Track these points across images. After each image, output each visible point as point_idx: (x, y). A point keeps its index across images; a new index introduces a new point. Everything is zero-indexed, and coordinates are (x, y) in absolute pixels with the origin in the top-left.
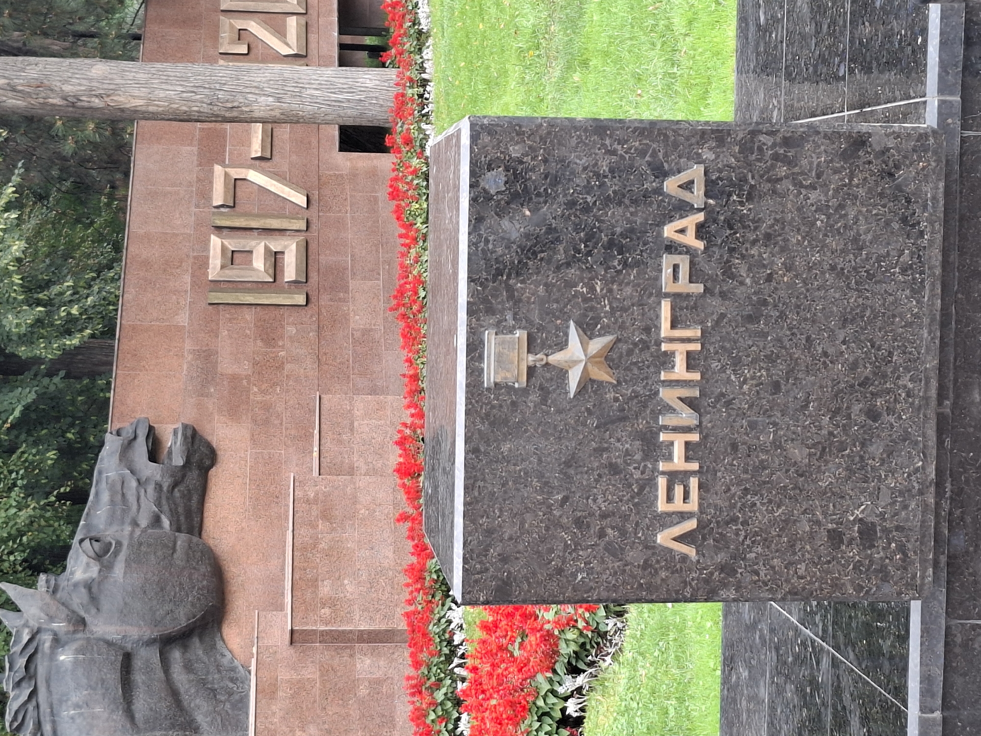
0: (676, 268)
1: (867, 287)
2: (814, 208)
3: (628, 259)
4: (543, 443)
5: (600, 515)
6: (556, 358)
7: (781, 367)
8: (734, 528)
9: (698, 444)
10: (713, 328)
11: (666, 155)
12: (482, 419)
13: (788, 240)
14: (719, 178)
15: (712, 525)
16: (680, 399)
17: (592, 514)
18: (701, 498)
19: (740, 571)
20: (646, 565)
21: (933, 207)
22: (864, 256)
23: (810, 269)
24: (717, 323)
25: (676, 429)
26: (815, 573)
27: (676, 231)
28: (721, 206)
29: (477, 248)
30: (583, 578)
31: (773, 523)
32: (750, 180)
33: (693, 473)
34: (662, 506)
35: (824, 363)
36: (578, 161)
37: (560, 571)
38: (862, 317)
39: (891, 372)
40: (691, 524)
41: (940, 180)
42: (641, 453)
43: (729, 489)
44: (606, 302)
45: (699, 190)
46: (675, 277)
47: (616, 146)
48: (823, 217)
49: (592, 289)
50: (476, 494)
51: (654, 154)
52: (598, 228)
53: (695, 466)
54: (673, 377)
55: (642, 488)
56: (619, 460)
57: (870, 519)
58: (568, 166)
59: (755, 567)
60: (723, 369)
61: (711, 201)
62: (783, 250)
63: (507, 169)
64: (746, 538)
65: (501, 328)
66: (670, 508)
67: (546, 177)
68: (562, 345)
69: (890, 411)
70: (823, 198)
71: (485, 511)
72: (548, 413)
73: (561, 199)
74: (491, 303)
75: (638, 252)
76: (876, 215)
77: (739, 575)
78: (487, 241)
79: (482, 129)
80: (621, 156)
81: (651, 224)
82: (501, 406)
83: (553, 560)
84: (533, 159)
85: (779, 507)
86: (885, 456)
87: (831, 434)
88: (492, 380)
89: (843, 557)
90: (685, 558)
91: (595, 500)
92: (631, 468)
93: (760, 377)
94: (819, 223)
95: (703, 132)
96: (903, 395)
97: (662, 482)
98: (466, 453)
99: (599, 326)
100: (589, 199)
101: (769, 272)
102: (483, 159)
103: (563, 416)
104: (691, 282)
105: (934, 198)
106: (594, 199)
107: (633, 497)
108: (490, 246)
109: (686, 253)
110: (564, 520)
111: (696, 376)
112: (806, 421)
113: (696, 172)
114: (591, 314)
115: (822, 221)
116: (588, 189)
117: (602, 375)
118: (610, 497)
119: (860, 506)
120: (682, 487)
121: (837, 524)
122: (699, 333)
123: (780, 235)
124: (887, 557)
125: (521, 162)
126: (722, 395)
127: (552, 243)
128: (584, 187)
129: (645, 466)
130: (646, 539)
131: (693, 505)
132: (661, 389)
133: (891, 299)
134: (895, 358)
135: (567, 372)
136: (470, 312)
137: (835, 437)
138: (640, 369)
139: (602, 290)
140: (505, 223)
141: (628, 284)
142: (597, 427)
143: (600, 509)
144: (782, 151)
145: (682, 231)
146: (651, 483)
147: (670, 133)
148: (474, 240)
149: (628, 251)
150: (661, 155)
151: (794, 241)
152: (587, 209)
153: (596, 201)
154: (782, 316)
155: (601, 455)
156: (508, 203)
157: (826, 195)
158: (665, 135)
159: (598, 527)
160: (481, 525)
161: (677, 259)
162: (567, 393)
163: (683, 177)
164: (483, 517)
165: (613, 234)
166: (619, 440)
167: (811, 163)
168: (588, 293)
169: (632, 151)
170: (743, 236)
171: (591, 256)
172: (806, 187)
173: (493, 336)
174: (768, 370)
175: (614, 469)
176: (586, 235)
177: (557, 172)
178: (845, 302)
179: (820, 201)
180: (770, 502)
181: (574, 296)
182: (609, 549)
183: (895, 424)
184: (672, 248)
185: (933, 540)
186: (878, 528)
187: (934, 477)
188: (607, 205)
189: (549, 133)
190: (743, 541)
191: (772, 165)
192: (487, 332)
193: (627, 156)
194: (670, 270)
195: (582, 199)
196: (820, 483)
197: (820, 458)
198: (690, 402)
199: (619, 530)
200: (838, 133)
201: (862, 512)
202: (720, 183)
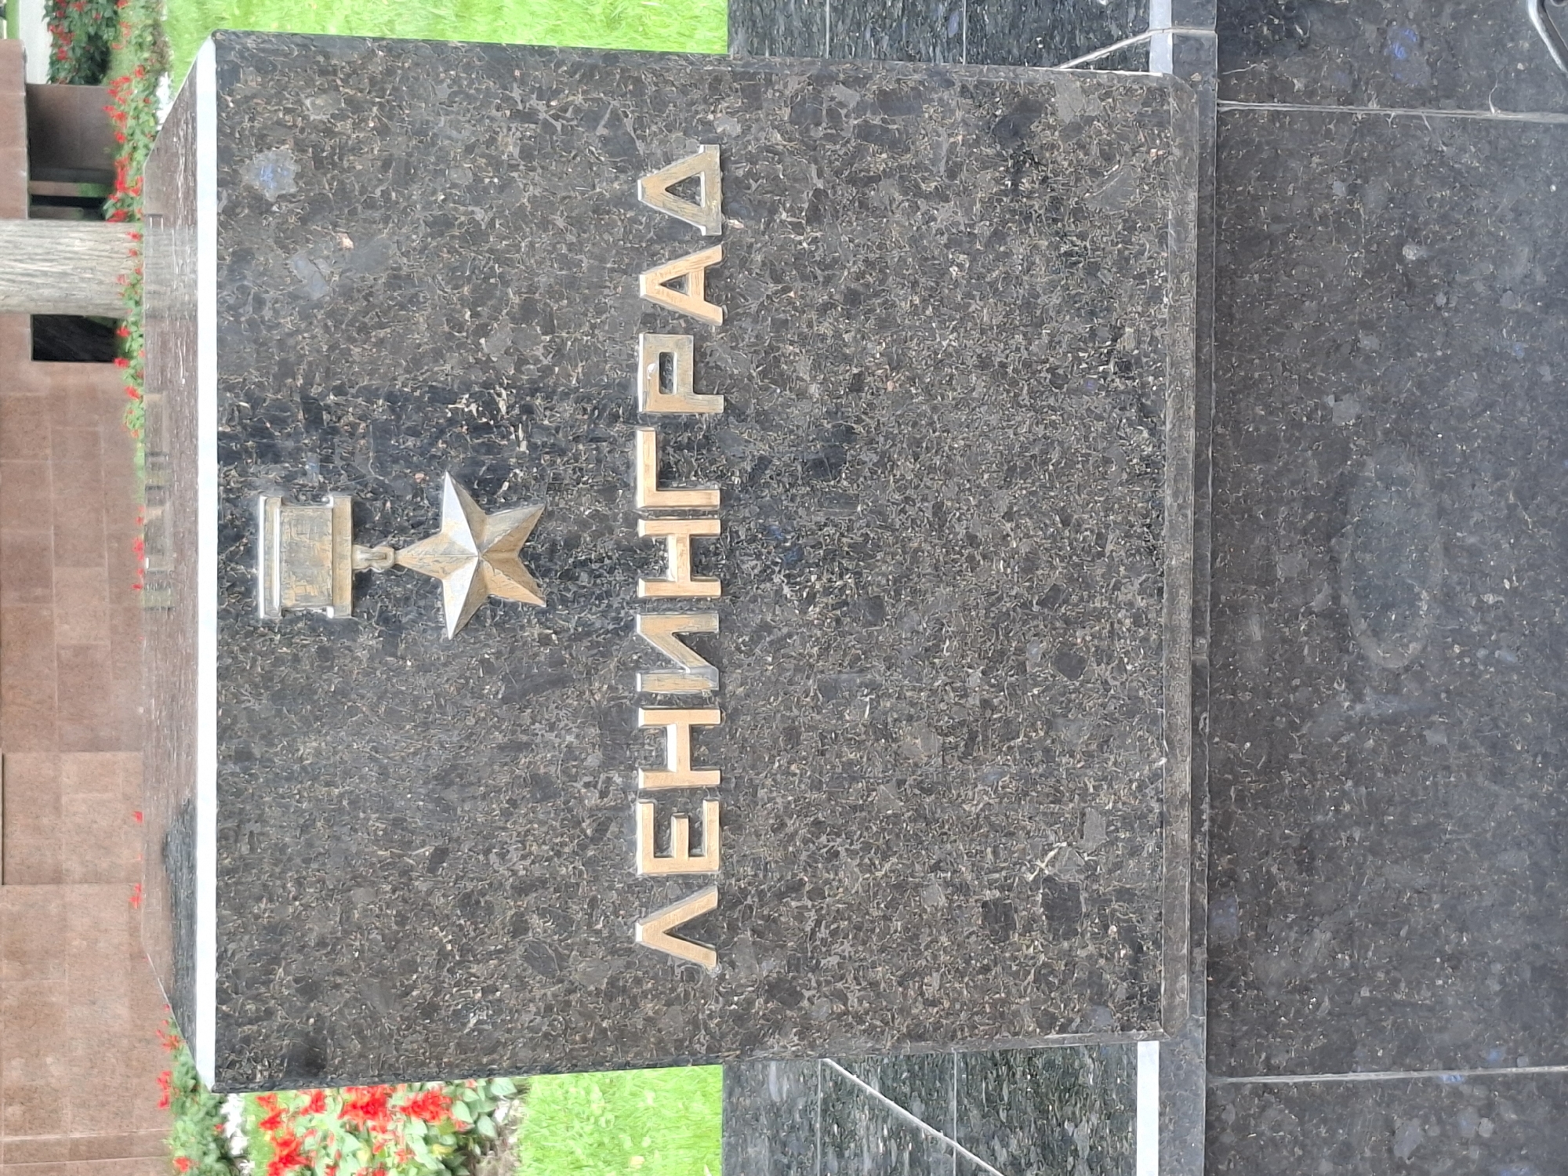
0: (665, 360)
1: (1052, 401)
2: (944, 240)
3: (563, 342)
4: (390, 737)
5: (512, 887)
6: (415, 556)
7: (885, 569)
8: (794, 904)
9: (717, 731)
10: (744, 488)
11: (640, 123)
12: (256, 686)
13: (894, 305)
14: (749, 174)
15: (749, 901)
16: (679, 636)
17: (496, 886)
18: (725, 844)
19: (807, 994)
20: (615, 989)
21: (1179, 240)
22: (1045, 339)
23: (938, 365)
24: (753, 478)
25: (671, 702)
26: (960, 993)
27: (663, 285)
28: (756, 232)
29: (237, 317)
30: (479, 1022)
31: (872, 891)
32: (815, 180)
33: (709, 792)
34: (644, 863)
35: (971, 558)
36: (454, 134)
37: (429, 1010)
38: (1045, 463)
39: (1103, 576)
40: (706, 901)
41: (1190, 185)
42: (599, 753)
43: (783, 825)
44: (521, 434)
45: (710, 196)
46: (665, 382)
47: (534, 102)
48: (962, 257)
49: (490, 406)
50: (245, 849)
51: (616, 120)
52: (501, 276)
53: (712, 778)
54: (664, 590)
55: (601, 829)
56: (552, 769)
57: (1066, 878)
58: (434, 144)
59: (839, 985)
60: (766, 575)
61: (735, 223)
62: (883, 325)
63: (300, 147)
64: (818, 923)
65: (295, 492)
66: (663, 867)
67: (386, 165)
68: (426, 526)
69: (1104, 655)
70: (960, 218)
71: (265, 885)
72: (399, 671)
73: (419, 213)
74: (271, 436)
75: (586, 328)
76: (1069, 254)
77: (805, 1003)
78: (259, 303)
79: (242, 57)
80: (546, 123)
81: (612, 270)
82: (296, 659)
83: (414, 987)
84: (356, 126)
85: (885, 858)
86: (1094, 747)
87: (986, 704)
88: (276, 604)
89: (1014, 958)
90: (692, 972)
91: (502, 856)
92: (579, 785)
93: (842, 589)
94: (954, 270)
95: (717, 80)
96: (1128, 621)
97: (644, 813)
98: (222, 760)
99: (506, 485)
100: (480, 214)
101: (855, 371)
102: (247, 124)
103: (431, 676)
104: (696, 392)
105: (1180, 222)
106: (491, 214)
107: (583, 847)
108: (267, 314)
109: (687, 332)
110: (438, 900)
111: (712, 589)
112: (934, 679)
113: (703, 161)
114: (488, 460)
115: (960, 266)
116: (477, 193)
117: (516, 589)
118: (534, 848)
119: (1045, 853)
120: (686, 821)
121: (1002, 889)
122: (715, 498)
123: (876, 294)
124: (1101, 956)
125: (329, 132)
126: (766, 627)
127: (402, 307)
128: (469, 189)
129: (609, 779)
130: (611, 934)
131: (709, 861)
132: (638, 617)
133: (1100, 426)
134: (1109, 547)
135: (438, 584)
136: (226, 456)
137: (994, 710)
138: (595, 575)
139: (510, 408)
140: (299, 265)
141: (565, 395)
142: (505, 700)
143: (514, 873)
144: (877, 121)
145: (676, 284)
146: (622, 814)
147: (648, 78)
148: (231, 301)
149: (565, 326)
150: (628, 123)
151: (905, 306)
152: (475, 235)
153: (493, 220)
154: (885, 462)
155: (515, 760)
156: (304, 220)
157: (968, 212)
158: (637, 81)
159: (510, 913)
160: (257, 917)
161: (667, 342)
162: (440, 628)
163: (678, 171)
164: (259, 899)
165: (532, 289)
166: (552, 727)
167: (936, 146)
168: (481, 414)
169: (568, 115)
170: (802, 297)
171: (486, 335)
172: (927, 197)
173: (277, 511)
174: (858, 574)
175: (541, 786)
176: (473, 291)
177: (410, 155)
178: (1011, 432)
179: (956, 224)
180: (867, 847)
181: (452, 422)
182: (535, 957)
183: (1112, 682)
184: (656, 319)
185: (1187, 916)
186: (1083, 896)
187: (1188, 789)
188: (518, 229)
189: (390, 72)
190: (813, 932)
191: (858, 148)
192: (262, 499)
193: (558, 125)
194: (654, 367)
195: (465, 214)
196: (966, 807)
197: (966, 755)
198: (698, 644)
199: (555, 918)
200: (989, 84)
201: (1052, 863)
202: (754, 186)
